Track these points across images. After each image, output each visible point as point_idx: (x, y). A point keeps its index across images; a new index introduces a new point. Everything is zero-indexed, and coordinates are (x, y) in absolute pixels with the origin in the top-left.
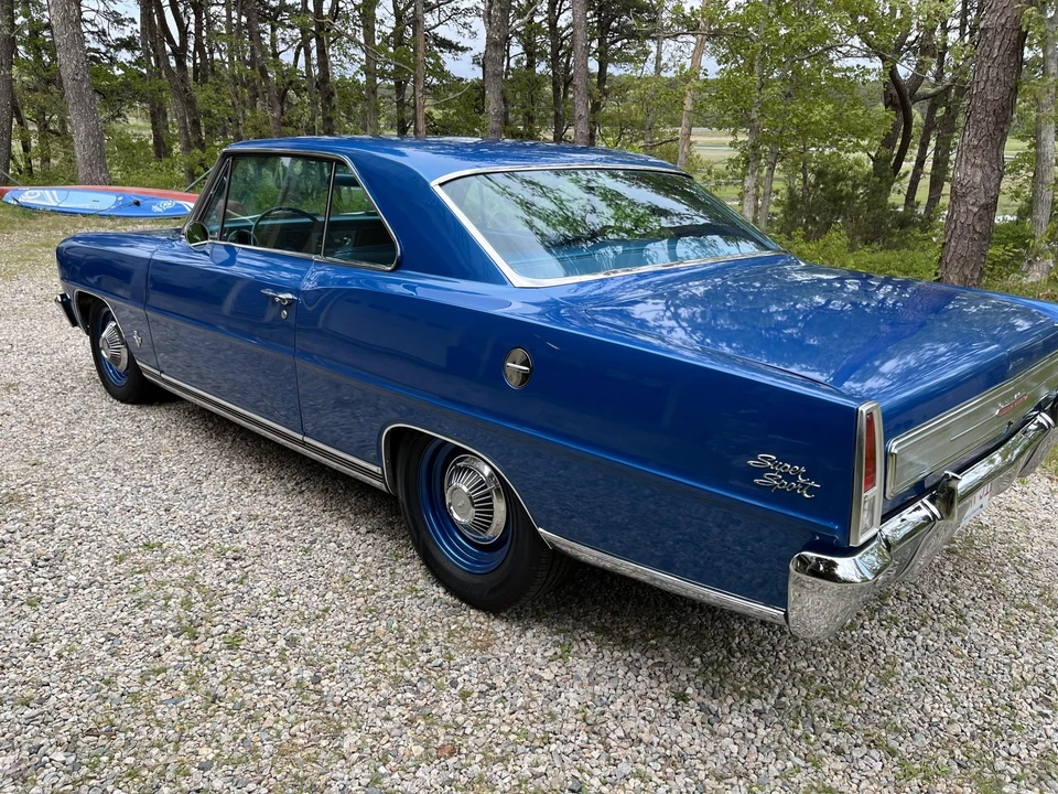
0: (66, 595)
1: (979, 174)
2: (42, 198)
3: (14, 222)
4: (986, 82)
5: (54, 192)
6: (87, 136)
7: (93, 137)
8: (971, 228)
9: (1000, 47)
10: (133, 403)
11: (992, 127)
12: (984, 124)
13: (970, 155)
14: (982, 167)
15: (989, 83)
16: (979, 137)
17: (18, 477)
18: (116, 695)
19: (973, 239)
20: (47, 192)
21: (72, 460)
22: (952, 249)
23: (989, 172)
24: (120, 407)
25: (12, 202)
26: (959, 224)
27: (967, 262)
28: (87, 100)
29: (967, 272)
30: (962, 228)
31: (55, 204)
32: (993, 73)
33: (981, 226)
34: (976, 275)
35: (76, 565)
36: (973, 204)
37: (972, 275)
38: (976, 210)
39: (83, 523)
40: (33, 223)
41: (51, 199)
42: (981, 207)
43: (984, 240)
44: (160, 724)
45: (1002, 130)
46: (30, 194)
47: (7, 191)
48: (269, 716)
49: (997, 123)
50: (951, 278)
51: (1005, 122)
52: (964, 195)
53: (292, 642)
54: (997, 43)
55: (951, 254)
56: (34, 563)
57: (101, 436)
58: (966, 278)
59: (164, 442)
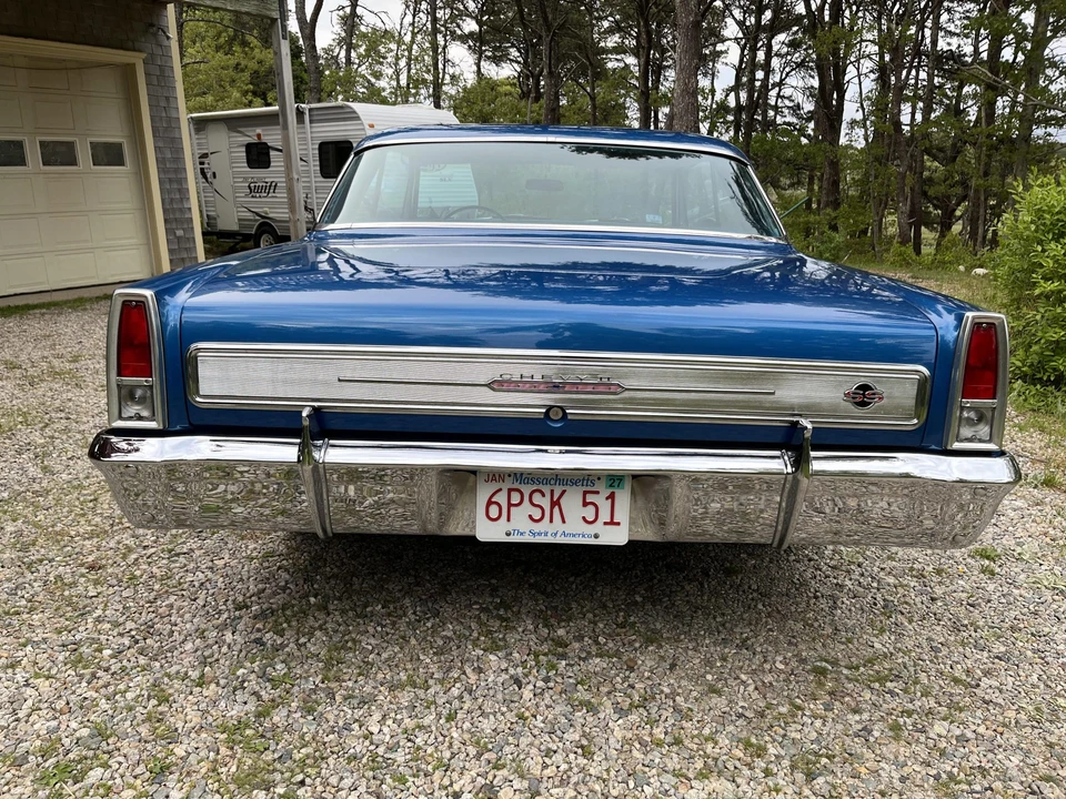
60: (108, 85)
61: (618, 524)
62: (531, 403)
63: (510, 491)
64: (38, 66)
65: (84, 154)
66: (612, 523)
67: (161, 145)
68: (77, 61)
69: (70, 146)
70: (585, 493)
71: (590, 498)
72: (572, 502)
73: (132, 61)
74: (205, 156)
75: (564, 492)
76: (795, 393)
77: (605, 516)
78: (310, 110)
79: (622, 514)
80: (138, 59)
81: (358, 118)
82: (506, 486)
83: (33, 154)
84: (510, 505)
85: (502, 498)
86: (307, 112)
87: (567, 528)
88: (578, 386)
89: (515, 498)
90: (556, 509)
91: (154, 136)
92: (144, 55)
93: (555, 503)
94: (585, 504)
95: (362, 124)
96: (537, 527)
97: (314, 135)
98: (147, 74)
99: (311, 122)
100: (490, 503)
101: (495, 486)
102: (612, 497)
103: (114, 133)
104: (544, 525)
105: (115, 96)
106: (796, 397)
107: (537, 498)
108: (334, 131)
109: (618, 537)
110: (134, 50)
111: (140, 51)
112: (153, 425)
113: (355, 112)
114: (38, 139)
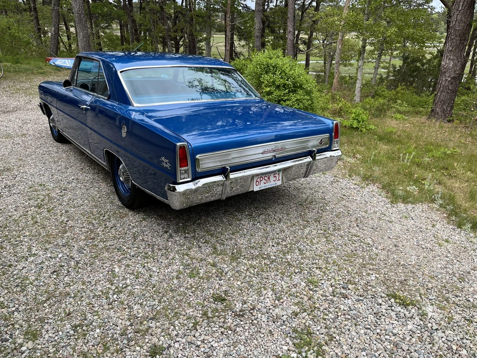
0: (10, 195)
1: (452, 63)
2: (64, 63)
3: (52, 73)
4: (456, 21)
5: (69, 60)
6: (83, 37)
7: (86, 38)
8: (447, 87)
9: (463, 5)
10: (60, 142)
11: (458, 42)
12: (455, 40)
13: (448, 55)
14: (453, 60)
15: (457, 22)
16: (452, 46)
17: (13, 163)
18: (11, 220)
19: (447, 93)
20: (66, 60)
21: (32, 159)
22: (438, 96)
23: (456, 62)
24: (56, 144)
25: (53, 64)
26: (442, 85)
27: (444, 103)
28: (83, 22)
29: (445, 107)
30: (443, 87)
31: (69, 66)
32: (459, 17)
33: (452, 87)
34: (449, 109)
35: (17, 188)
36: (449, 77)
37: (447, 109)
38: (449, 79)
39: (25, 177)
40: (59, 73)
41: (68, 63)
42: (452, 78)
43: (453, 93)
44: (19, 227)
45: (463, 43)
46: (60, 61)
47: (51, 59)
48: (49, 228)
49: (461, 40)
50: (438, 110)
51: (464, 40)
52: (445, 72)
53: (67, 212)
54: (461, 3)
55: (438, 99)
56: (5, 187)
57: (45, 152)
58: (444, 110)
59: (64, 155)
62: (269, 156)
66: (279, 180)
70: (274, 175)
72: (272, 177)
75: (270, 175)
76: (312, 143)
77: (277, 179)
79: (281, 177)
84: (260, 181)
87: (271, 184)
88: (278, 150)
89: (261, 178)
90: (269, 180)
93: (269, 178)
94: (274, 177)
96: (265, 185)
100: (257, 181)
101: (258, 177)
102: (279, 174)
104: (267, 184)
107: (265, 178)
109: (280, 183)
112: (189, 179)
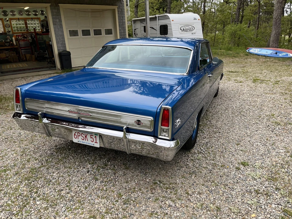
25: (248, 51)
28: (278, 24)
41: (257, 51)
46: (253, 50)
47: (249, 48)
60: (109, 15)
61: (97, 143)
62: (75, 116)
63: (78, 133)
64: (93, 11)
65: (103, 32)
66: (96, 142)
67: (120, 29)
68: (102, 9)
69: (100, 30)
70: (91, 135)
71: (92, 137)
72: (89, 137)
73: (114, 8)
74: (135, 29)
75: (87, 135)
76: (125, 120)
77: (95, 141)
78: (158, 17)
79: (98, 141)
80: (116, 8)
81: (169, 19)
82: (77, 132)
83: (92, 33)
84: (78, 136)
85: (76, 134)
86: (157, 17)
87: (89, 142)
90: (86, 138)
91: (119, 27)
92: (117, 6)
93: (86, 137)
94: (91, 138)
95: (170, 20)
96: (83, 141)
97: (159, 23)
98: (118, 11)
99: (158, 20)
101: (75, 131)
102: (95, 137)
103: (110, 26)
104: (85, 141)
105: (111, 17)
106: (125, 121)
107: (82, 135)
108: (163, 22)
109: (97, 145)
110: (115, 5)
111: (116, 5)
113: (169, 17)
114: (93, 29)
